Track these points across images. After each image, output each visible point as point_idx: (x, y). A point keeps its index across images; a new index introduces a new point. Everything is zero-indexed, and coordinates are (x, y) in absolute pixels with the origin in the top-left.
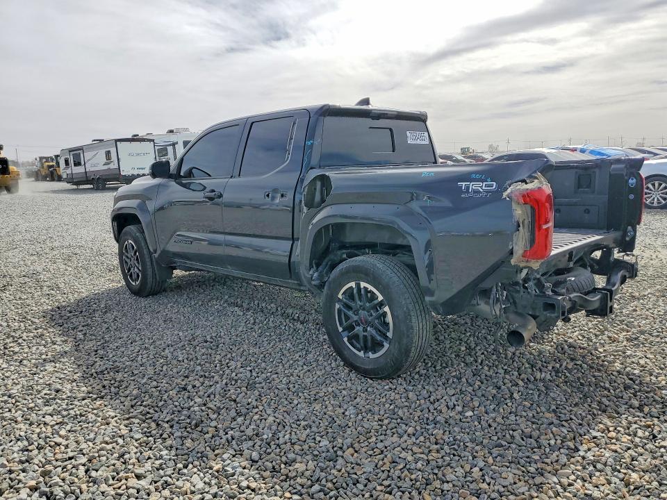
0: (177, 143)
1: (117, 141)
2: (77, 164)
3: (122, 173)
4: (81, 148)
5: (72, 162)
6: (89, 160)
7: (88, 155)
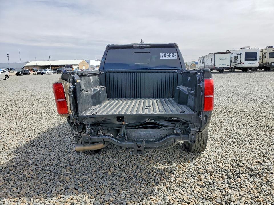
0: (242, 53)
1: (215, 53)
2: (203, 63)
3: (215, 67)
4: (204, 57)
5: (201, 62)
6: (206, 61)
7: (206, 59)
